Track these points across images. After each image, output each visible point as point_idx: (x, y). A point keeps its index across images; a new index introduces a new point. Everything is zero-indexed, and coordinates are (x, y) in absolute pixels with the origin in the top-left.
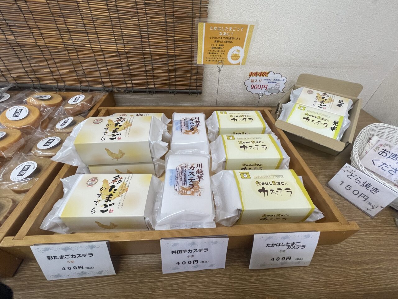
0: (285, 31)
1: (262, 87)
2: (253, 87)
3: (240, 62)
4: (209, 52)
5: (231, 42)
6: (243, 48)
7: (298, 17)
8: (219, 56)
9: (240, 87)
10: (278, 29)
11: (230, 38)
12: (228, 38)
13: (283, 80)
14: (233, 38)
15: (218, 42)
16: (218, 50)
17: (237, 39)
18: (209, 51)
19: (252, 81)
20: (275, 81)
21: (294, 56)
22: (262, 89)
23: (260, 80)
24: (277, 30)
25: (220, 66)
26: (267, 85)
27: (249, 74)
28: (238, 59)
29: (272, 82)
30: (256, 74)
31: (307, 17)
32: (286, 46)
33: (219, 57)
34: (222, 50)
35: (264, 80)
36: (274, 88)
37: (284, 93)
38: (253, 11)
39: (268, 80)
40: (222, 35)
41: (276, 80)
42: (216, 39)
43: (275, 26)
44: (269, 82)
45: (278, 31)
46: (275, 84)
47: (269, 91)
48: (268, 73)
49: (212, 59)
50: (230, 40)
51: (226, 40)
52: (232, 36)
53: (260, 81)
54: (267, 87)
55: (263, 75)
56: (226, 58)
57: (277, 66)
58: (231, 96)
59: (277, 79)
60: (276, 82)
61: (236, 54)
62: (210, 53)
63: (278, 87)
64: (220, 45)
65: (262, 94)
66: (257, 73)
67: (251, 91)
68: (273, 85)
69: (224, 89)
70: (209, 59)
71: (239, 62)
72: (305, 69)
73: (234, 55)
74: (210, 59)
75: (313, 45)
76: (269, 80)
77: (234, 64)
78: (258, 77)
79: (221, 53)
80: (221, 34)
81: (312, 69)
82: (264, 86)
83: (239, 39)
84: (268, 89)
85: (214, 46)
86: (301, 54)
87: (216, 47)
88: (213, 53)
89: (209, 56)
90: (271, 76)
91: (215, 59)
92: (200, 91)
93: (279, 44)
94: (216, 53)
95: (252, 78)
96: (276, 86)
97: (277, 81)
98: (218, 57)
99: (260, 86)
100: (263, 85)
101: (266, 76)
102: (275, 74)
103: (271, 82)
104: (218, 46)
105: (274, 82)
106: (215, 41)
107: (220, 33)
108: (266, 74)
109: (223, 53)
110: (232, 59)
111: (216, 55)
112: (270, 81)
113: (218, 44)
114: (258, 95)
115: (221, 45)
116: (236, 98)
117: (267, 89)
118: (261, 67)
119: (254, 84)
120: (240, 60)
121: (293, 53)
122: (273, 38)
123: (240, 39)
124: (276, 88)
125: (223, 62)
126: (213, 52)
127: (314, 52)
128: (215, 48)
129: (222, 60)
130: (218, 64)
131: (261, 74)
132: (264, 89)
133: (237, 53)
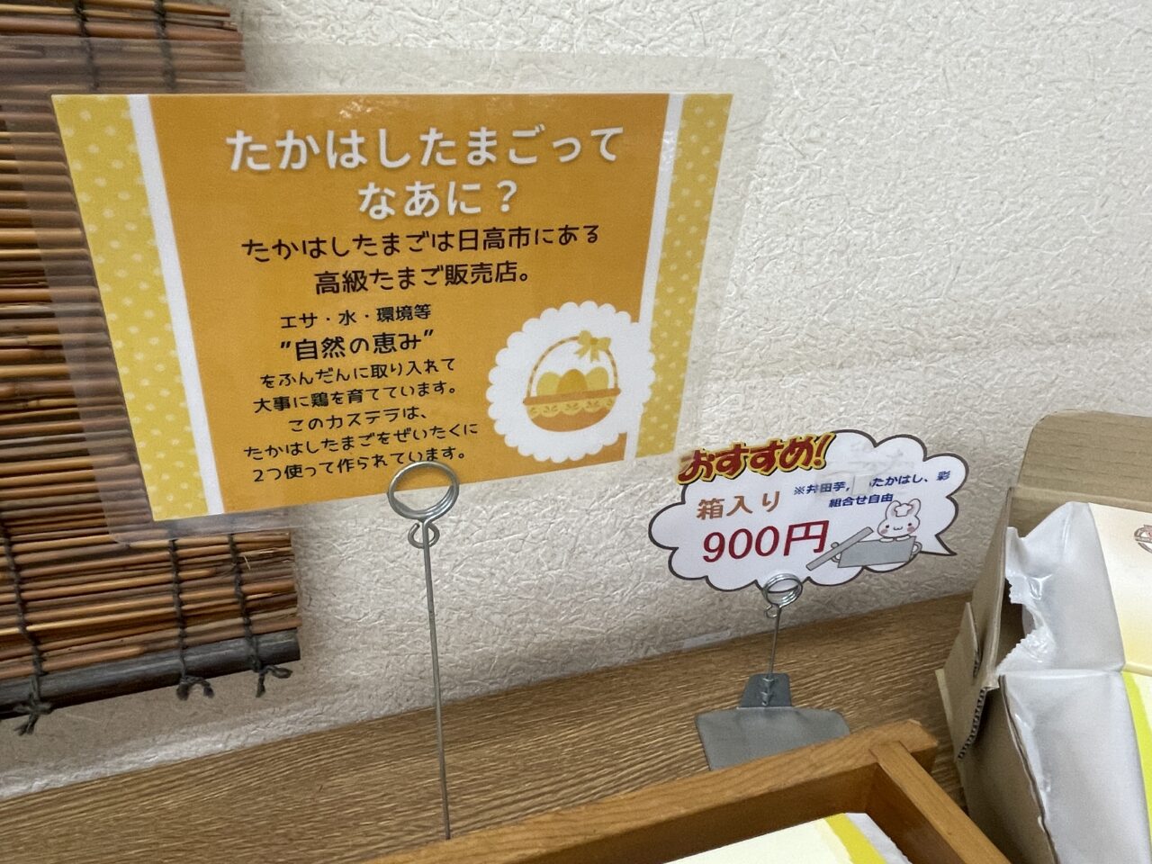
0: (862, 142)
1: (790, 539)
2: (718, 547)
3: (623, 438)
4: (270, 395)
5: (508, 272)
6: (635, 318)
7: (928, 55)
8: (393, 413)
9: (608, 536)
10: (815, 133)
11: (494, 238)
12: (468, 238)
13: (942, 476)
14: (519, 232)
15: (355, 282)
16: (366, 358)
17: (568, 234)
18: (267, 381)
19: (710, 509)
20: (881, 491)
21: (932, 293)
22: (786, 553)
23: (771, 498)
24: (810, 141)
25: (424, 496)
26: (825, 524)
27: (677, 470)
28: (602, 414)
29: (861, 500)
30: (732, 461)
31: (978, 54)
32: (875, 236)
33: (402, 423)
34: (420, 355)
35: (799, 491)
36: (875, 536)
37: (955, 554)
38: (624, 21)
39: (826, 488)
40: (385, 209)
41: (890, 481)
42: (327, 263)
43: (792, 116)
44: (834, 503)
45: (812, 149)
46: (883, 505)
47: (840, 555)
48: (827, 440)
49: (324, 455)
50: (493, 257)
51: (452, 257)
52: (504, 214)
53: (765, 503)
54: (823, 537)
55: (789, 458)
56: (478, 427)
57: (841, 366)
58: (554, 612)
59: (897, 472)
60: (888, 498)
61: (574, 374)
62: (282, 403)
63: (904, 523)
64: (386, 314)
65: (793, 585)
66: (738, 449)
67: (706, 578)
68: (871, 515)
69: (484, 571)
70: (285, 460)
71: (611, 440)
72: (1004, 357)
73: (552, 390)
74: (303, 459)
75: (1034, 218)
76: (839, 485)
77: (568, 464)
78: (751, 482)
79: (416, 379)
80: (375, 199)
81: (1048, 352)
82: (799, 532)
83: (582, 235)
84: (836, 545)
85: (318, 333)
86: (975, 273)
87: (349, 333)
88: (320, 400)
89: (276, 427)
90: (844, 458)
91: (355, 453)
92: (281, 640)
93: (828, 229)
94: (356, 396)
95: (700, 490)
96: (893, 521)
97: (895, 489)
98: (383, 425)
99: (769, 536)
100: (791, 528)
101: (806, 463)
102: (876, 445)
103: (849, 501)
104: (368, 328)
105: (875, 499)
106: (326, 283)
107: (372, 190)
108: (805, 451)
109: (440, 386)
110: (540, 422)
111: (355, 407)
112: (842, 494)
113: (365, 303)
114: (766, 590)
115: (405, 313)
116: (589, 617)
117: (827, 547)
118: (733, 383)
119: (726, 526)
120: (625, 416)
121: (923, 274)
122: (787, 191)
123: (593, 238)
124: (891, 533)
125: (453, 463)
126: (319, 386)
127: (1041, 257)
128: (338, 341)
129: (431, 441)
130: (399, 484)
131: (767, 458)
132: (804, 551)
133: (585, 366)
